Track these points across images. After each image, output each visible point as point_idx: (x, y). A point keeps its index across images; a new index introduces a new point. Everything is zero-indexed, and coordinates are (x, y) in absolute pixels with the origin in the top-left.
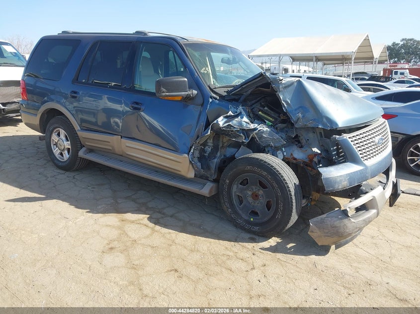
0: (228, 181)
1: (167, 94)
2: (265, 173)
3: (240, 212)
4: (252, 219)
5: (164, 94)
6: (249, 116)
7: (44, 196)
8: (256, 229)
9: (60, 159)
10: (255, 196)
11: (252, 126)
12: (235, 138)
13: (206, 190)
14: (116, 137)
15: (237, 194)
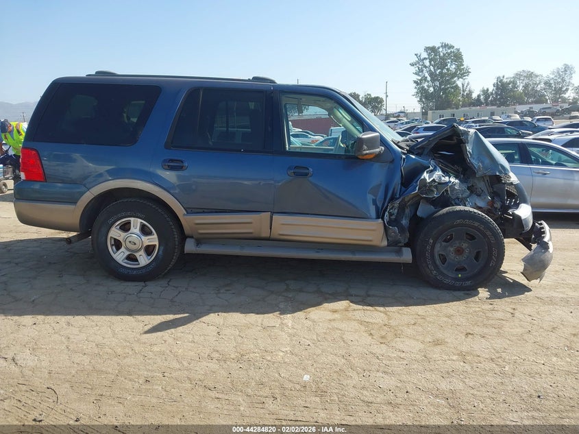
0: (432, 241)
1: (367, 152)
2: (476, 224)
3: (445, 272)
4: (460, 276)
5: (365, 152)
6: (443, 171)
7: (187, 315)
8: (468, 283)
9: (129, 266)
10: (459, 251)
11: (447, 179)
12: (426, 194)
13: (407, 256)
14: (263, 214)
15: (440, 253)
